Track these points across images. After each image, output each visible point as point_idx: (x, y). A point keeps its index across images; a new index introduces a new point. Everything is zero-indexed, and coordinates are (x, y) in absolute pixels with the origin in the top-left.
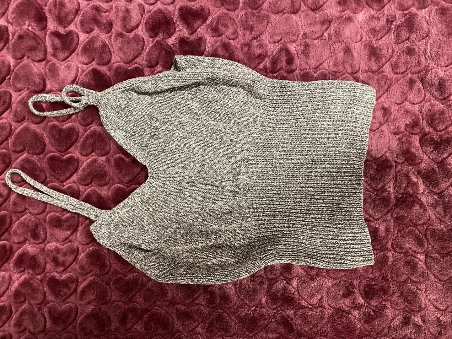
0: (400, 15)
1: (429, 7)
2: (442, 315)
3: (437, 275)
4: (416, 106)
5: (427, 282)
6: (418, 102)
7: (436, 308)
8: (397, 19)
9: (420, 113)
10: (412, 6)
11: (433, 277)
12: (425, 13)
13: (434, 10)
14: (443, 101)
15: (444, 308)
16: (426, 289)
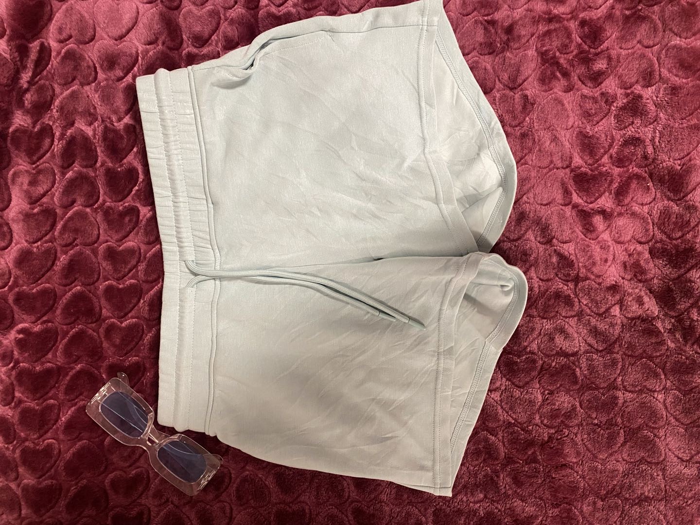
0: (621, 94)
1: (657, 85)
2: (686, 466)
3: (678, 417)
4: (644, 207)
5: (666, 428)
6: (648, 202)
7: (679, 458)
8: (618, 99)
9: (650, 216)
10: (636, 83)
11: (673, 420)
12: (652, 93)
13: (663, 88)
14: (678, 202)
15: (688, 458)
16: (665, 435)
